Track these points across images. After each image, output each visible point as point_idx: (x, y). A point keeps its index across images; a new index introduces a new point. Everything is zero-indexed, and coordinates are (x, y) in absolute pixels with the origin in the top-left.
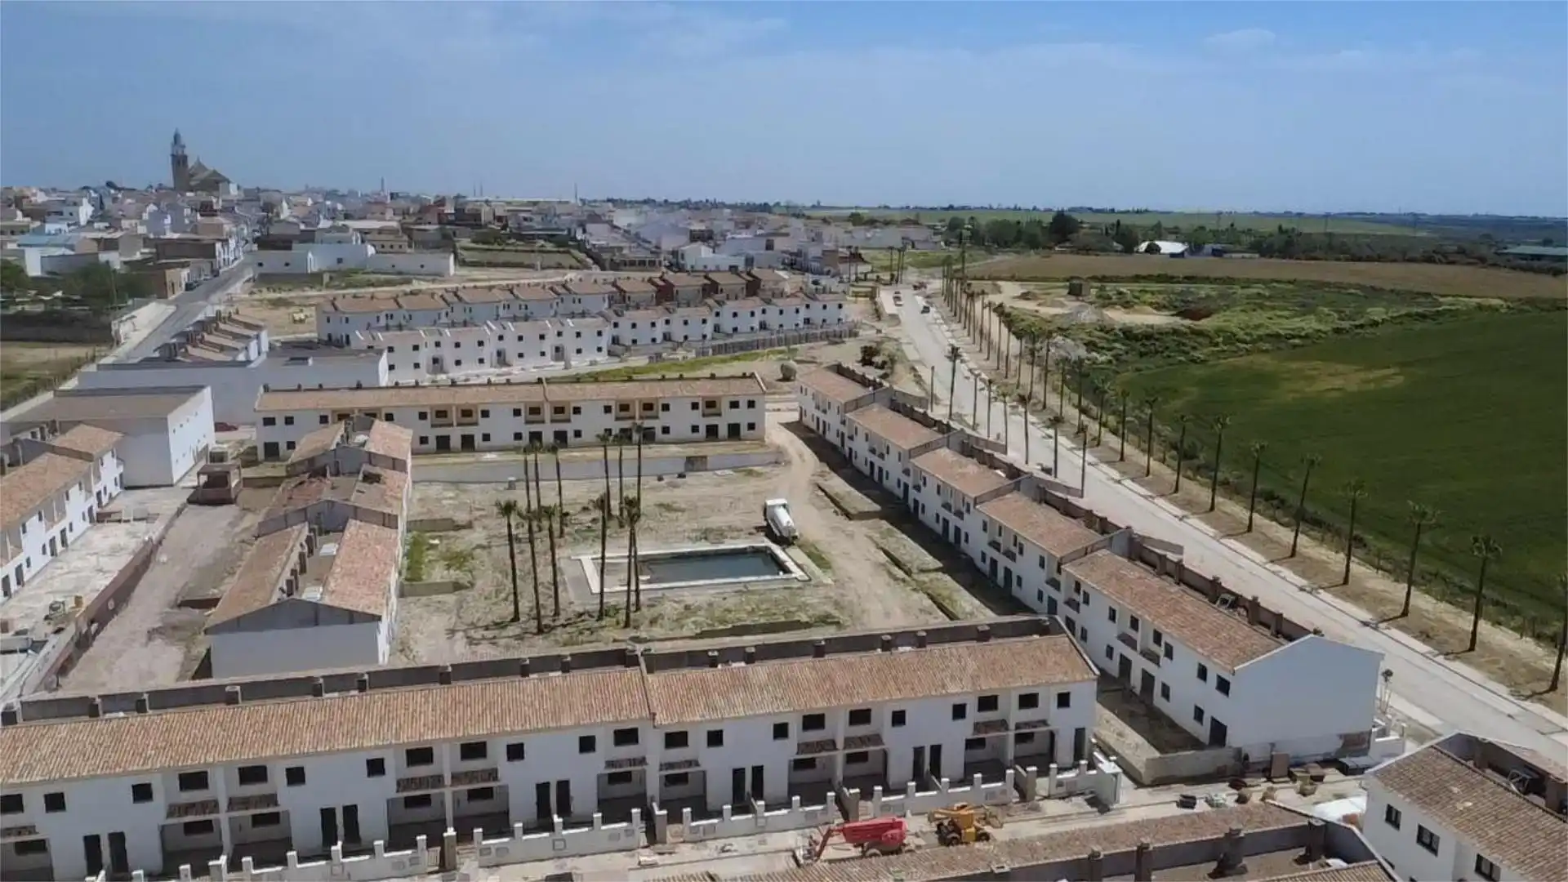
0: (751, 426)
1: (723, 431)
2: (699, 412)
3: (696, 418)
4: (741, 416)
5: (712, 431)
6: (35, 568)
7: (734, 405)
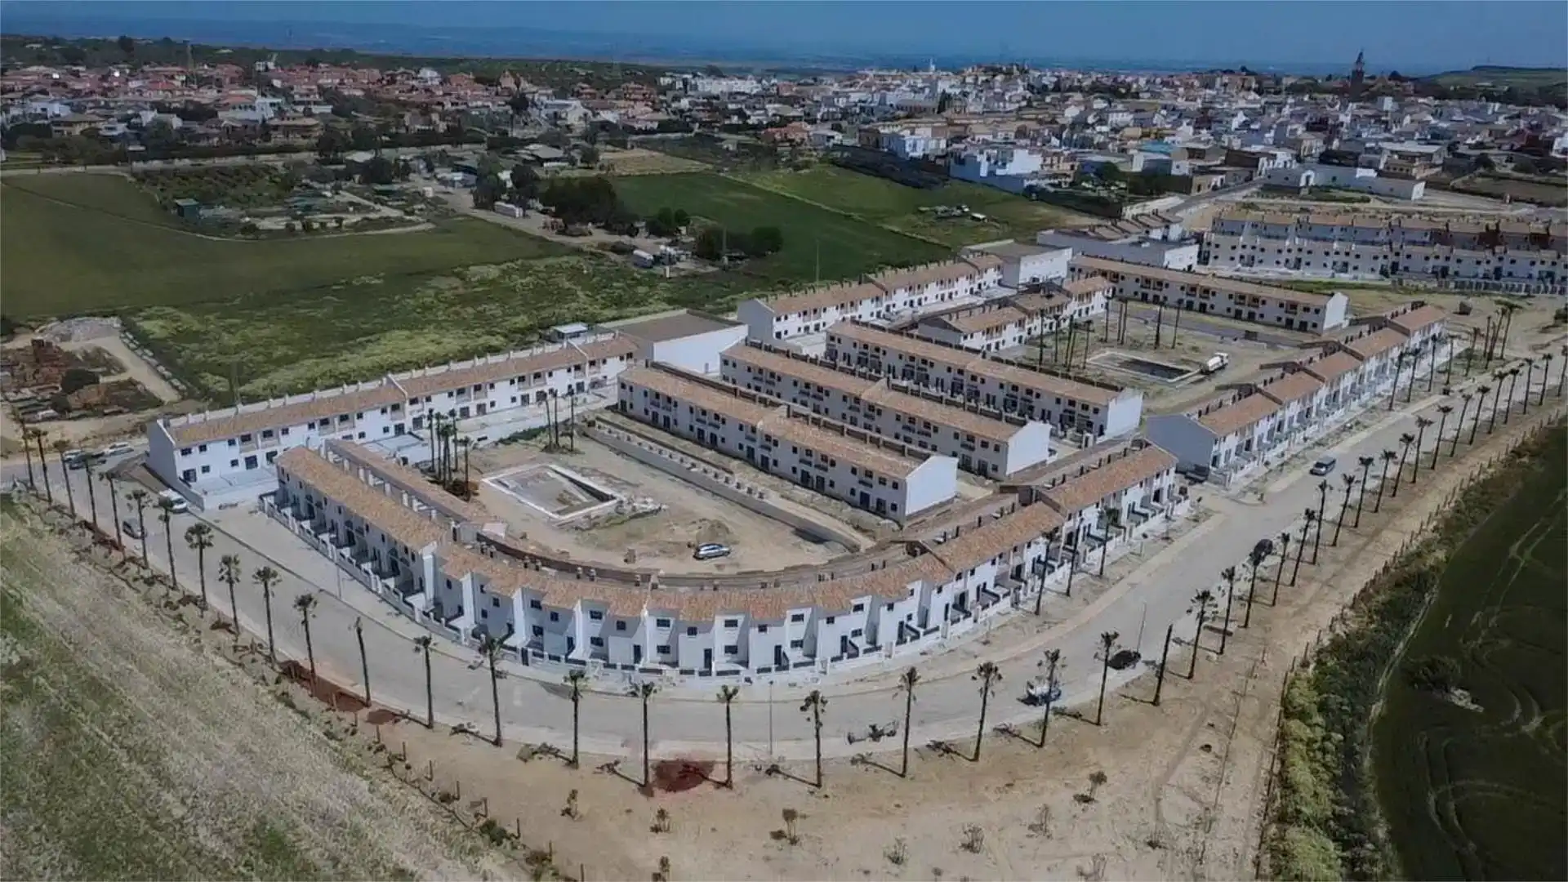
0: (1315, 325)
1: (1296, 324)
2: (1283, 310)
3: (1281, 313)
4: (1310, 318)
5: (1290, 323)
6: (928, 302)
7: (1306, 309)
